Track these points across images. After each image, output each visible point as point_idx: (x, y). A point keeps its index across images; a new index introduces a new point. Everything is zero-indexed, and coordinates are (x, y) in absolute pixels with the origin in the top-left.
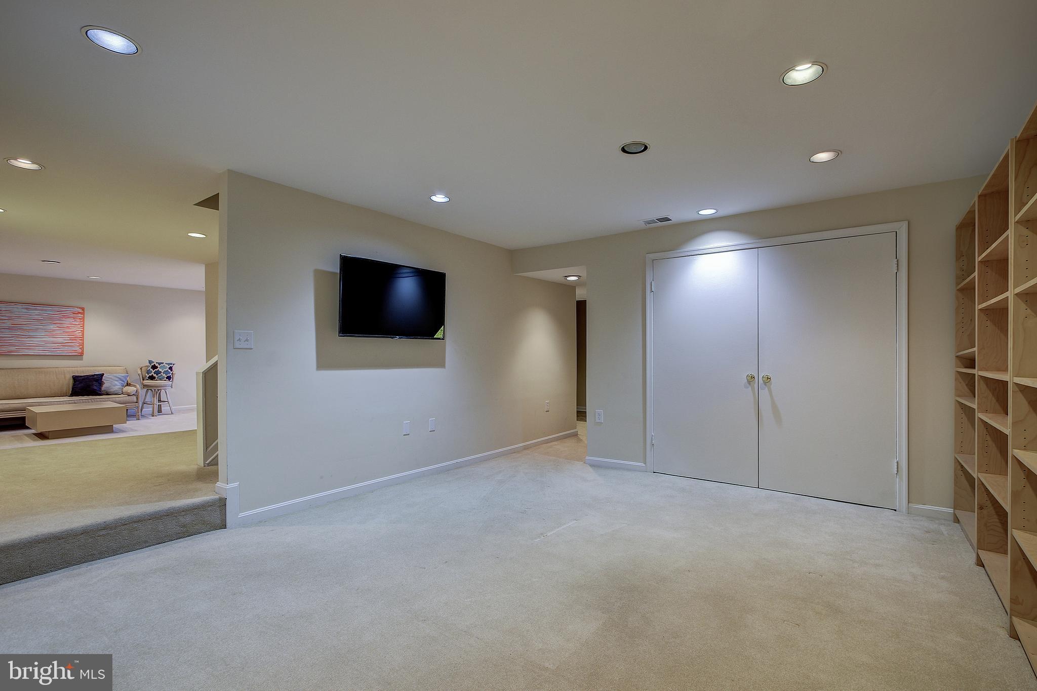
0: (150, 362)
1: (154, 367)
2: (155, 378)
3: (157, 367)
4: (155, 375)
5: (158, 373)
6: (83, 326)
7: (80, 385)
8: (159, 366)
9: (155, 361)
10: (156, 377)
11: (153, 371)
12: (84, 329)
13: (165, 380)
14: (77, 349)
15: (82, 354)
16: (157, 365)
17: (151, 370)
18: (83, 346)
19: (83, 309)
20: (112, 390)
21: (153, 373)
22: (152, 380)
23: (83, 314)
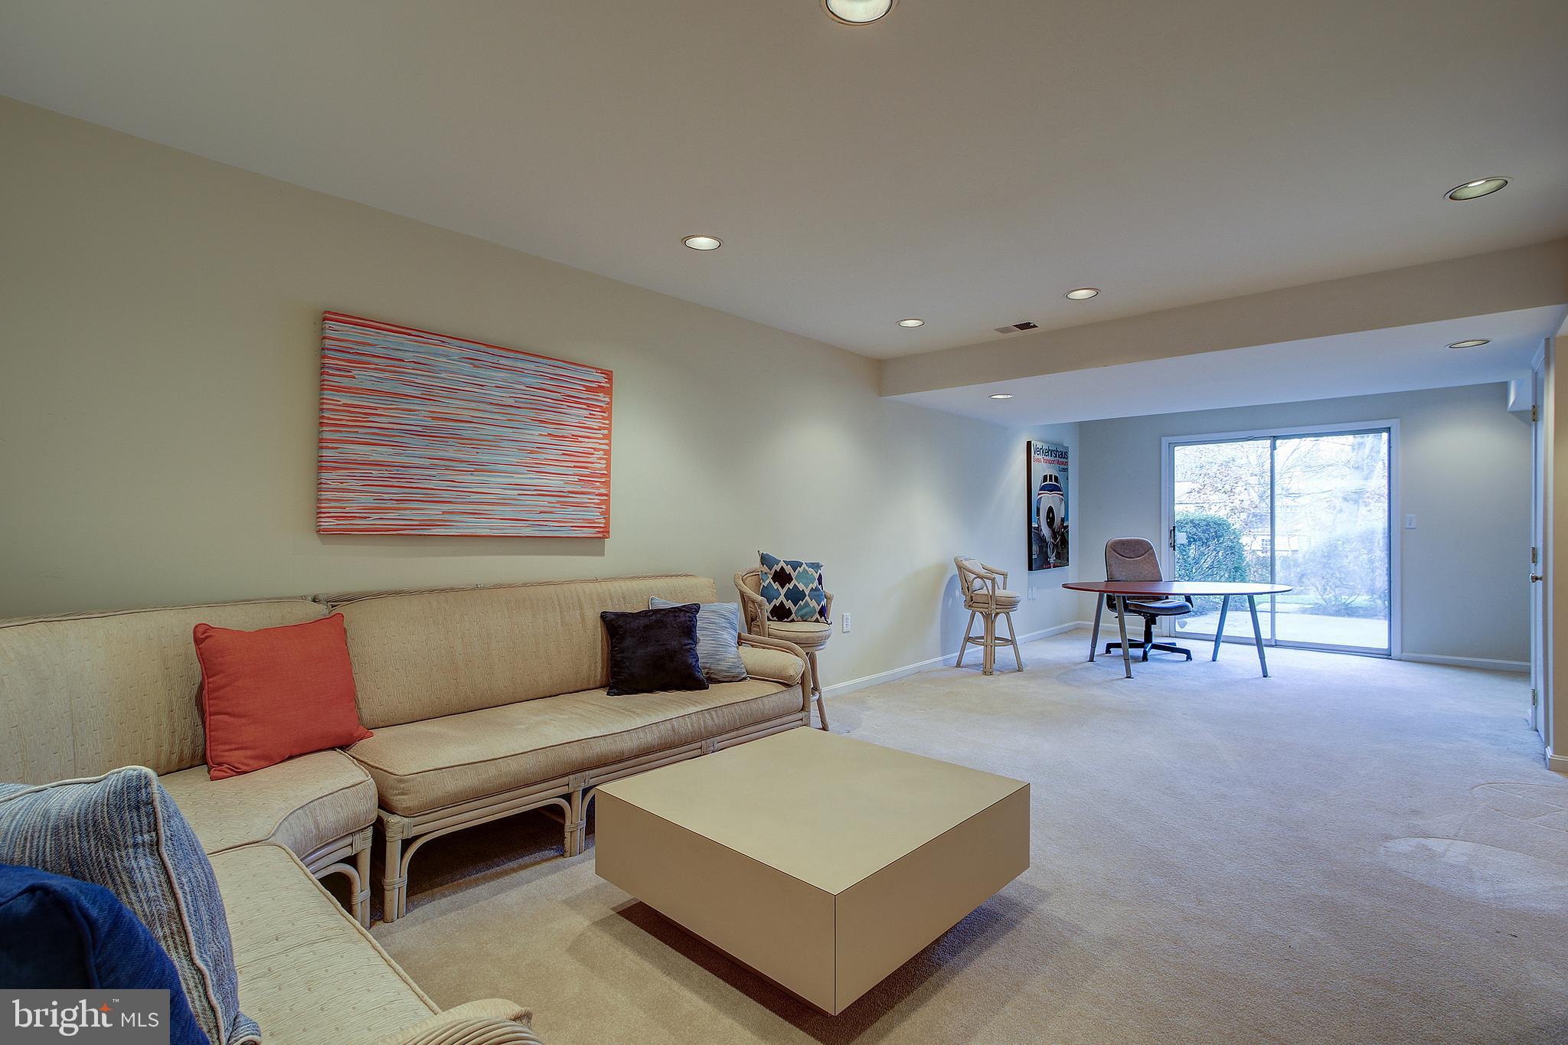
0: (765, 560)
1: (782, 577)
2: (789, 613)
3: (789, 579)
4: (789, 604)
5: (796, 596)
6: (608, 437)
7: (640, 652)
8: (794, 575)
9: (783, 556)
10: (794, 609)
11: (783, 592)
12: (609, 445)
13: (817, 621)
14: (595, 515)
15: (605, 532)
16: (788, 569)
17: (776, 586)
18: (607, 503)
19: (608, 375)
20: (723, 666)
21: (782, 598)
22: (780, 619)
23: (608, 391)
